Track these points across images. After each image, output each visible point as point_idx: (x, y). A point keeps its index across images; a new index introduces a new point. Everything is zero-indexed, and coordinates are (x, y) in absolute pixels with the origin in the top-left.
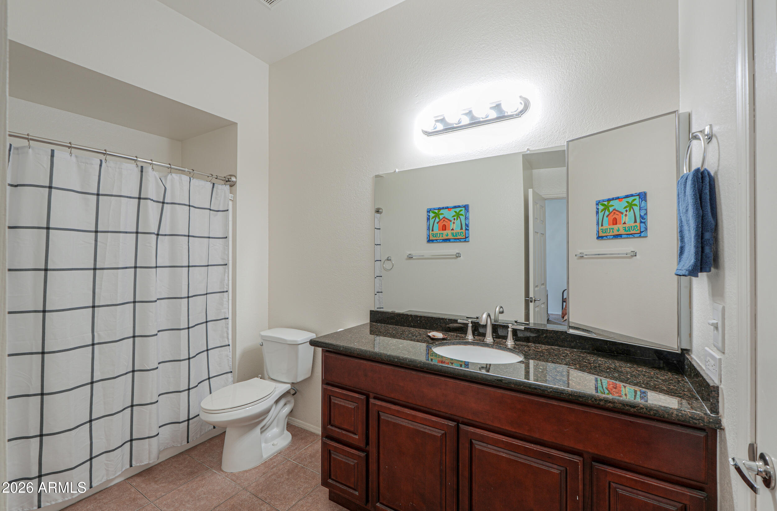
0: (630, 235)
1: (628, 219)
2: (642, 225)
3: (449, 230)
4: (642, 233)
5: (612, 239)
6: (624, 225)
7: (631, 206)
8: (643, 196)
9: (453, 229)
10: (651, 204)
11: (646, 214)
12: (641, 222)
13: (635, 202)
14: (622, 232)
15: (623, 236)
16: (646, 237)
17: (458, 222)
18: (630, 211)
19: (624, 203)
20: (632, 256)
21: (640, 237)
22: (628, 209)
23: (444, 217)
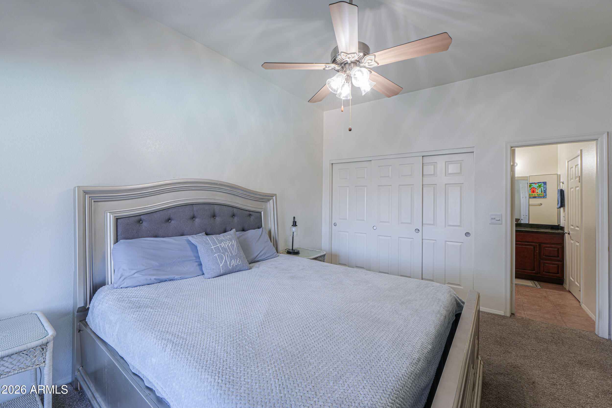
0: (540, 197)
1: (539, 191)
2: (544, 193)
3: (535, 192)
4: (544, 197)
5: (532, 198)
6: (537, 193)
7: (540, 186)
8: (545, 183)
9: (537, 192)
10: (548, 186)
11: (546, 190)
12: (544, 192)
13: (542, 185)
14: (536, 196)
15: (537, 197)
16: (546, 198)
17: (540, 189)
18: (539, 188)
19: (537, 185)
20: (540, 205)
21: (544, 198)
22: (539, 187)
23: (533, 187)
